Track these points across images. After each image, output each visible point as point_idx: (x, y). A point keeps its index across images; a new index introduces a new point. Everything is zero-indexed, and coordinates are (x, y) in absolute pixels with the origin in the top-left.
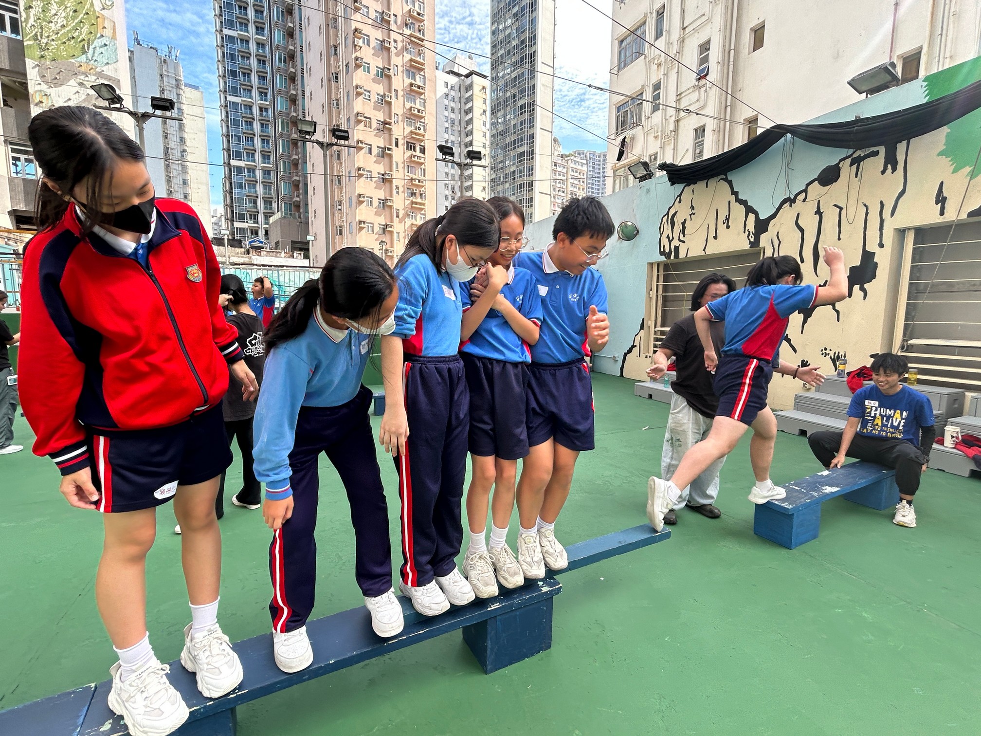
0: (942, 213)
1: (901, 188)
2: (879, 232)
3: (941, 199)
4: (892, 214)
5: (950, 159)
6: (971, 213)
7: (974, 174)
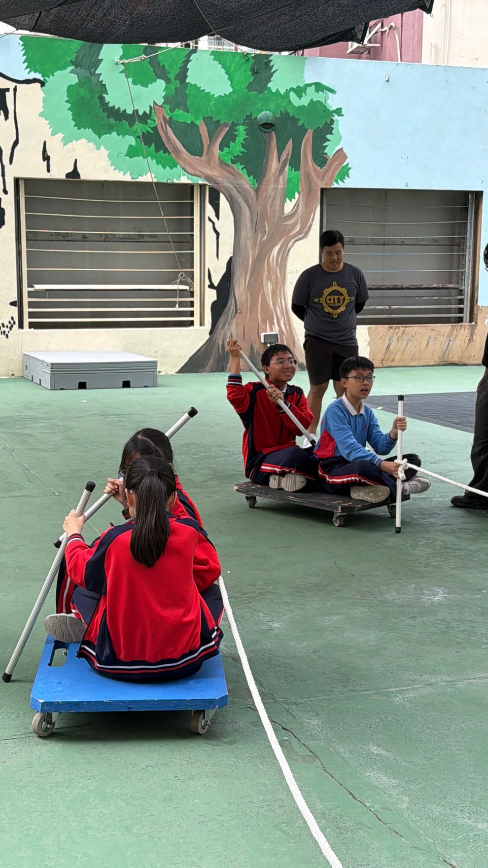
0: (49, 170)
1: (15, 139)
2: (2, 178)
3: (46, 158)
4: (11, 162)
5: (47, 122)
6: (68, 175)
7: (66, 141)
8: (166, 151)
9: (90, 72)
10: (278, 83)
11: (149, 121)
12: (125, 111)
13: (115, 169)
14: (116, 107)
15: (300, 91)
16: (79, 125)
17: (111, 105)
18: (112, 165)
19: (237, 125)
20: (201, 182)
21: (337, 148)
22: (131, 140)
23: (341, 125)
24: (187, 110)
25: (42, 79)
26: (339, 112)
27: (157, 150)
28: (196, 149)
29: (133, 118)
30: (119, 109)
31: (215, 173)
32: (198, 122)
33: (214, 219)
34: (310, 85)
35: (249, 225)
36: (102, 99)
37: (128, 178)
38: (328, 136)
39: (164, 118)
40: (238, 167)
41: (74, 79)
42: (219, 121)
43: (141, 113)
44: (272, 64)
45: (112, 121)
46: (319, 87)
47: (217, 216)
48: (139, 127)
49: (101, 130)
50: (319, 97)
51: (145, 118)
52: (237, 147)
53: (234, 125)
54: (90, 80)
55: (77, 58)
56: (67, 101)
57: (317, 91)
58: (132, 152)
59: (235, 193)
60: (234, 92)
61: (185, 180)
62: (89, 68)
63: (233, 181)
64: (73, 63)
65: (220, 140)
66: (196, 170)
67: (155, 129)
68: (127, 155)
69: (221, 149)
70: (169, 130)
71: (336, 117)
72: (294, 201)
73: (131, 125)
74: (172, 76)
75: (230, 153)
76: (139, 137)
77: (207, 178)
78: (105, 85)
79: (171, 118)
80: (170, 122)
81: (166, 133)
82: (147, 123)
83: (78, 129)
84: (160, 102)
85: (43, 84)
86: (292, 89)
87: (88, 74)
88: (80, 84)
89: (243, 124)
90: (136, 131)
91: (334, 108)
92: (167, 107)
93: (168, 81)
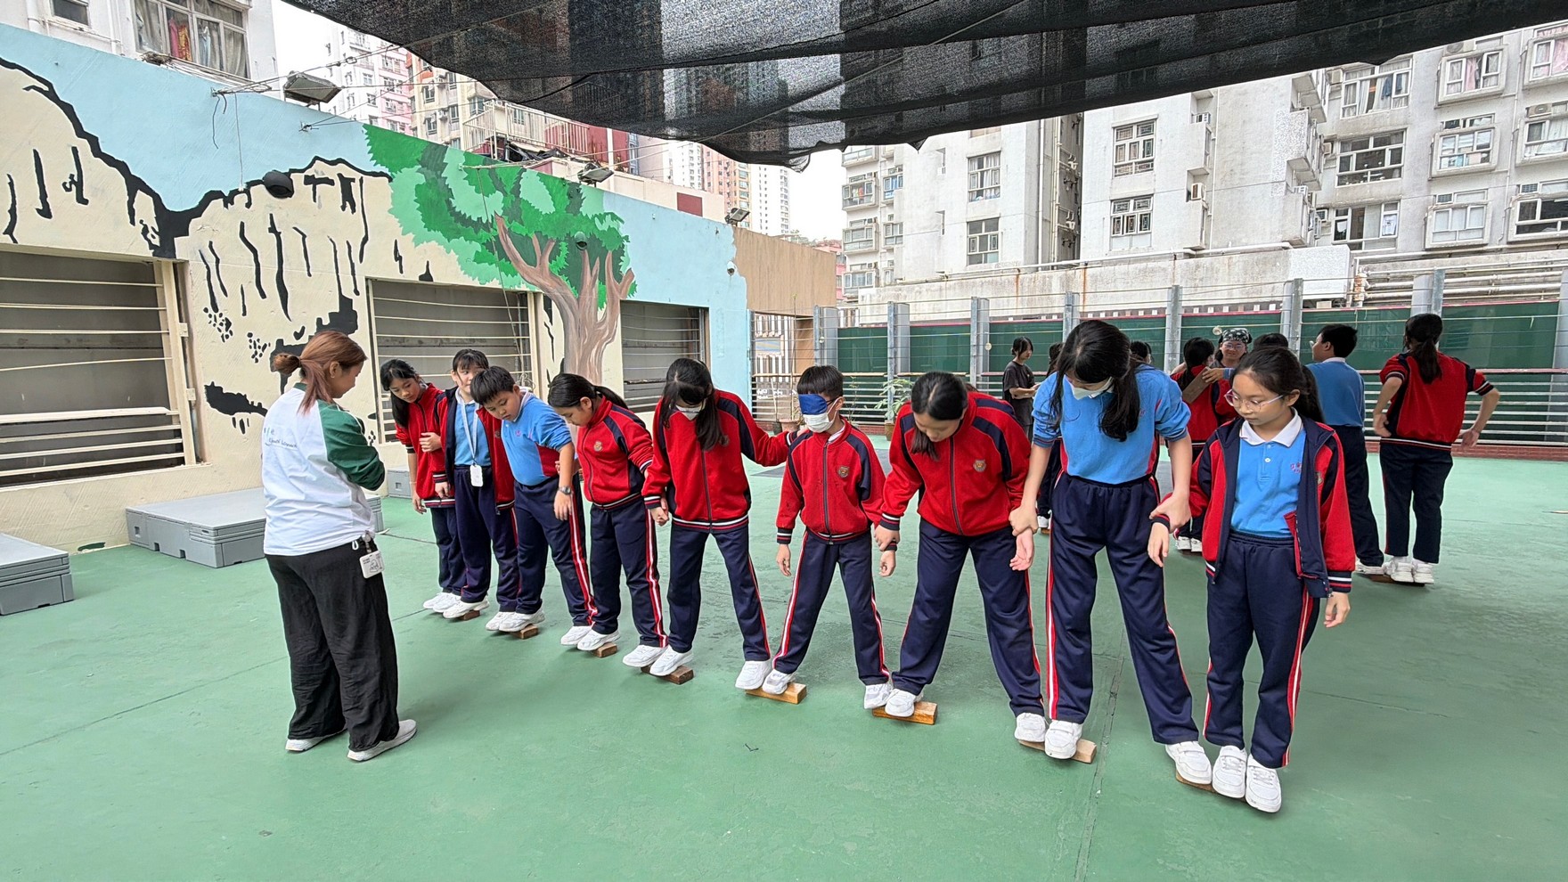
0: (401, 272)
1: (364, 234)
2: (351, 277)
3: (398, 258)
4: (360, 260)
5: (397, 220)
6: (421, 278)
7: (417, 242)
8: (507, 259)
9: (436, 174)
10: (587, 209)
11: (491, 230)
12: (470, 217)
13: (465, 273)
14: (463, 213)
15: (602, 218)
16: (429, 227)
17: (457, 210)
18: (462, 270)
19: (560, 241)
20: (537, 290)
21: (628, 268)
22: (477, 247)
23: (628, 248)
24: (522, 223)
25: (389, 174)
26: (626, 238)
27: (500, 259)
28: (532, 262)
29: (478, 225)
30: (465, 214)
31: (546, 283)
32: (530, 235)
33: (549, 324)
34: (608, 214)
35: (574, 330)
36: (449, 203)
37: (476, 284)
38: (622, 258)
39: (504, 228)
40: (563, 279)
41: (422, 179)
42: (546, 236)
43: (484, 221)
44: (581, 192)
45: (459, 225)
46: (614, 217)
47: (551, 321)
48: (482, 233)
49: (450, 234)
50: (614, 224)
51: (487, 226)
52: (561, 261)
53: (558, 241)
54: (437, 182)
55: (423, 157)
56: (415, 201)
57: (612, 219)
58: (479, 259)
59: (562, 300)
60: (556, 212)
61: (524, 287)
62: (436, 170)
63: (561, 291)
64: (420, 163)
65: (549, 253)
66: (532, 278)
67: (497, 237)
68: (474, 261)
69: (550, 262)
70: (509, 239)
71: (625, 243)
72: (604, 310)
73: (476, 232)
74: (508, 190)
75: (557, 265)
76: (483, 244)
77: (542, 287)
78: (451, 189)
79: (509, 229)
80: (509, 232)
81: (506, 243)
82: (489, 231)
83: (429, 230)
84: (500, 213)
85: (390, 180)
86: (596, 215)
87: (434, 176)
88: (428, 184)
89: (565, 241)
90: (481, 239)
91: (623, 235)
92: (506, 218)
93: (505, 193)
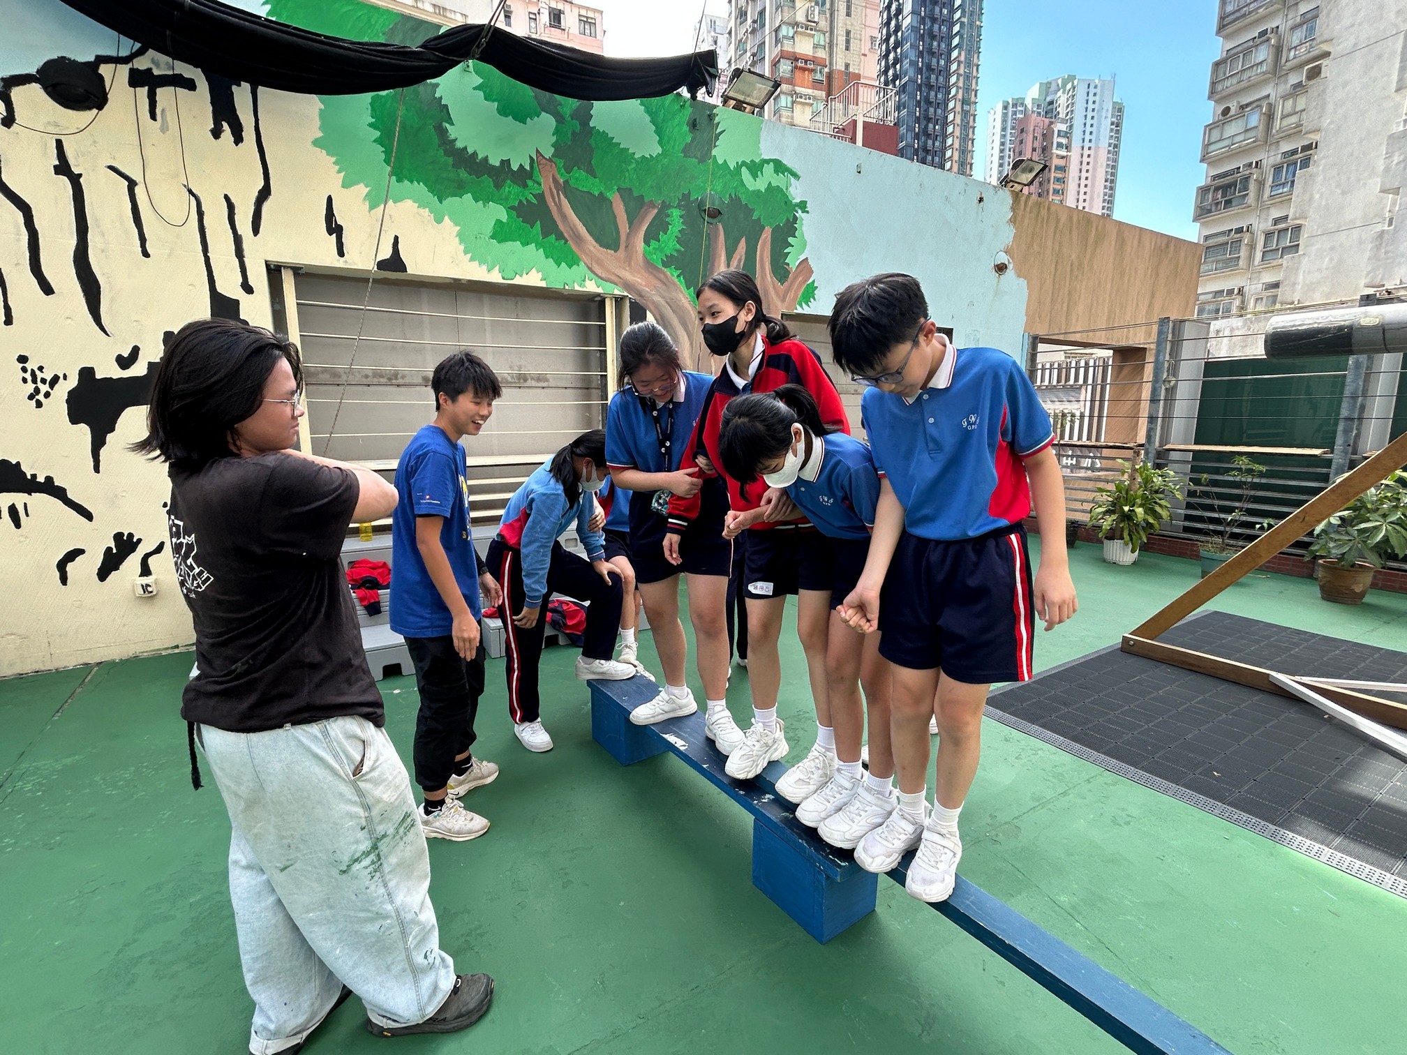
0: (341, 253)
1: (261, 184)
2: (236, 261)
3: (334, 228)
4: (256, 230)
5: (334, 159)
6: (382, 265)
7: (375, 200)
8: (560, 236)
10: (726, 152)
11: (530, 183)
12: (486, 159)
13: (472, 260)
14: (470, 151)
15: (756, 168)
16: (399, 173)
17: (459, 145)
18: (466, 252)
19: (669, 207)
20: (617, 292)
21: (802, 257)
22: (499, 212)
23: (807, 224)
24: (592, 172)
26: (803, 206)
28: (609, 240)
29: (502, 173)
30: (475, 154)
31: (639, 279)
32: (610, 195)
34: (768, 161)
36: (442, 132)
37: (495, 277)
38: (790, 240)
39: (555, 180)
40: (672, 273)
42: (641, 197)
43: (515, 167)
44: (717, 120)
45: (463, 174)
46: (779, 167)
48: (511, 190)
49: (442, 188)
50: (779, 181)
51: (522, 177)
52: (670, 242)
53: (665, 207)
54: (416, 93)
56: (371, 125)
57: (776, 171)
58: (501, 233)
59: (668, 312)
60: (664, 154)
61: (591, 287)
63: (666, 294)
65: (644, 228)
66: (608, 271)
67: (541, 197)
68: (492, 237)
69: (647, 242)
70: (565, 202)
71: (799, 214)
73: (498, 186)
74: (566, 110)
75: (660, 249)
76: (512, 208)
77: (627, 286)
79: (566, 182)
80: (566, 189)
81: (559, 206)
82: (525, 186)
83: (399, 180)
84: (548, 152)
86: (744, 163)
89: (679, 207)
90: (508, 198)
91: (797, 200)
92: (561, 163)
93: (559, 118)
